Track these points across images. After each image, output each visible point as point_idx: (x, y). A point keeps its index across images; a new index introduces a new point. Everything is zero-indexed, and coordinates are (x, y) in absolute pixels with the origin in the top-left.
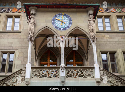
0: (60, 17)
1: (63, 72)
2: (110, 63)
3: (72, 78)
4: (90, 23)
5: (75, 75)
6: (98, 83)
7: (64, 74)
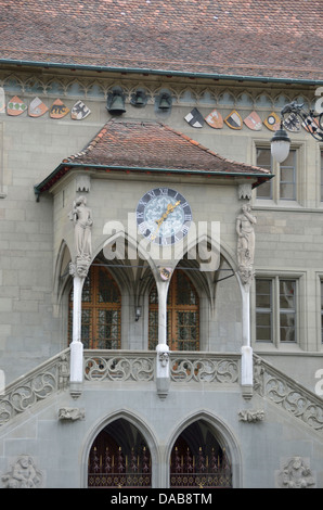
0: (159, 201)
1: (163, 366)
2: (279, 311)
3: (184, 383)
4: (241, 226)
5: (193, 373)
6: (247, 397)
7: (164, 371)
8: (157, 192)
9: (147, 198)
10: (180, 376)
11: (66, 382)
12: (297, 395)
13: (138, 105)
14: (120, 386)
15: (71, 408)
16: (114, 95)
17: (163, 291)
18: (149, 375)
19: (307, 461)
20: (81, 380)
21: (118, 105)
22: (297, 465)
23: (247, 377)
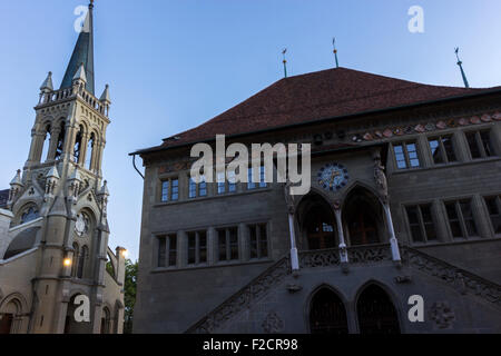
0: (329, 169)
1: (344, 255)
2: (423, 223)
6: (398, 268)
7: (345, 258)
8: (327, 166)
9: (323, 169)
10: (355, 260)
11: (290, 270)
12: (431, 264)
13: (329, 138)
14: (321, 270)
15: (294, 284)
16: (315, 137)
17: (338, 215)
18: (337, 262)
19: (446, 303)
20: (298, 268)
21: (318, 140)
22: (439, 306)
23: (396, 255)
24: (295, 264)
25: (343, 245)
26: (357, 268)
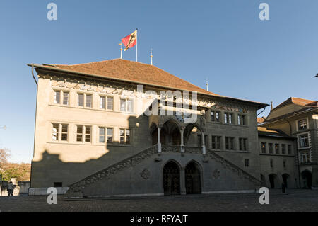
6: (204, 157)
7: (183, 151)
10: (187, 152)
11: (157, 152)
18: (179, 151)
20: (160, 152)
23: (204, 152)
24: (160, 150)
25: (182, 145)
26: (187, 155)
